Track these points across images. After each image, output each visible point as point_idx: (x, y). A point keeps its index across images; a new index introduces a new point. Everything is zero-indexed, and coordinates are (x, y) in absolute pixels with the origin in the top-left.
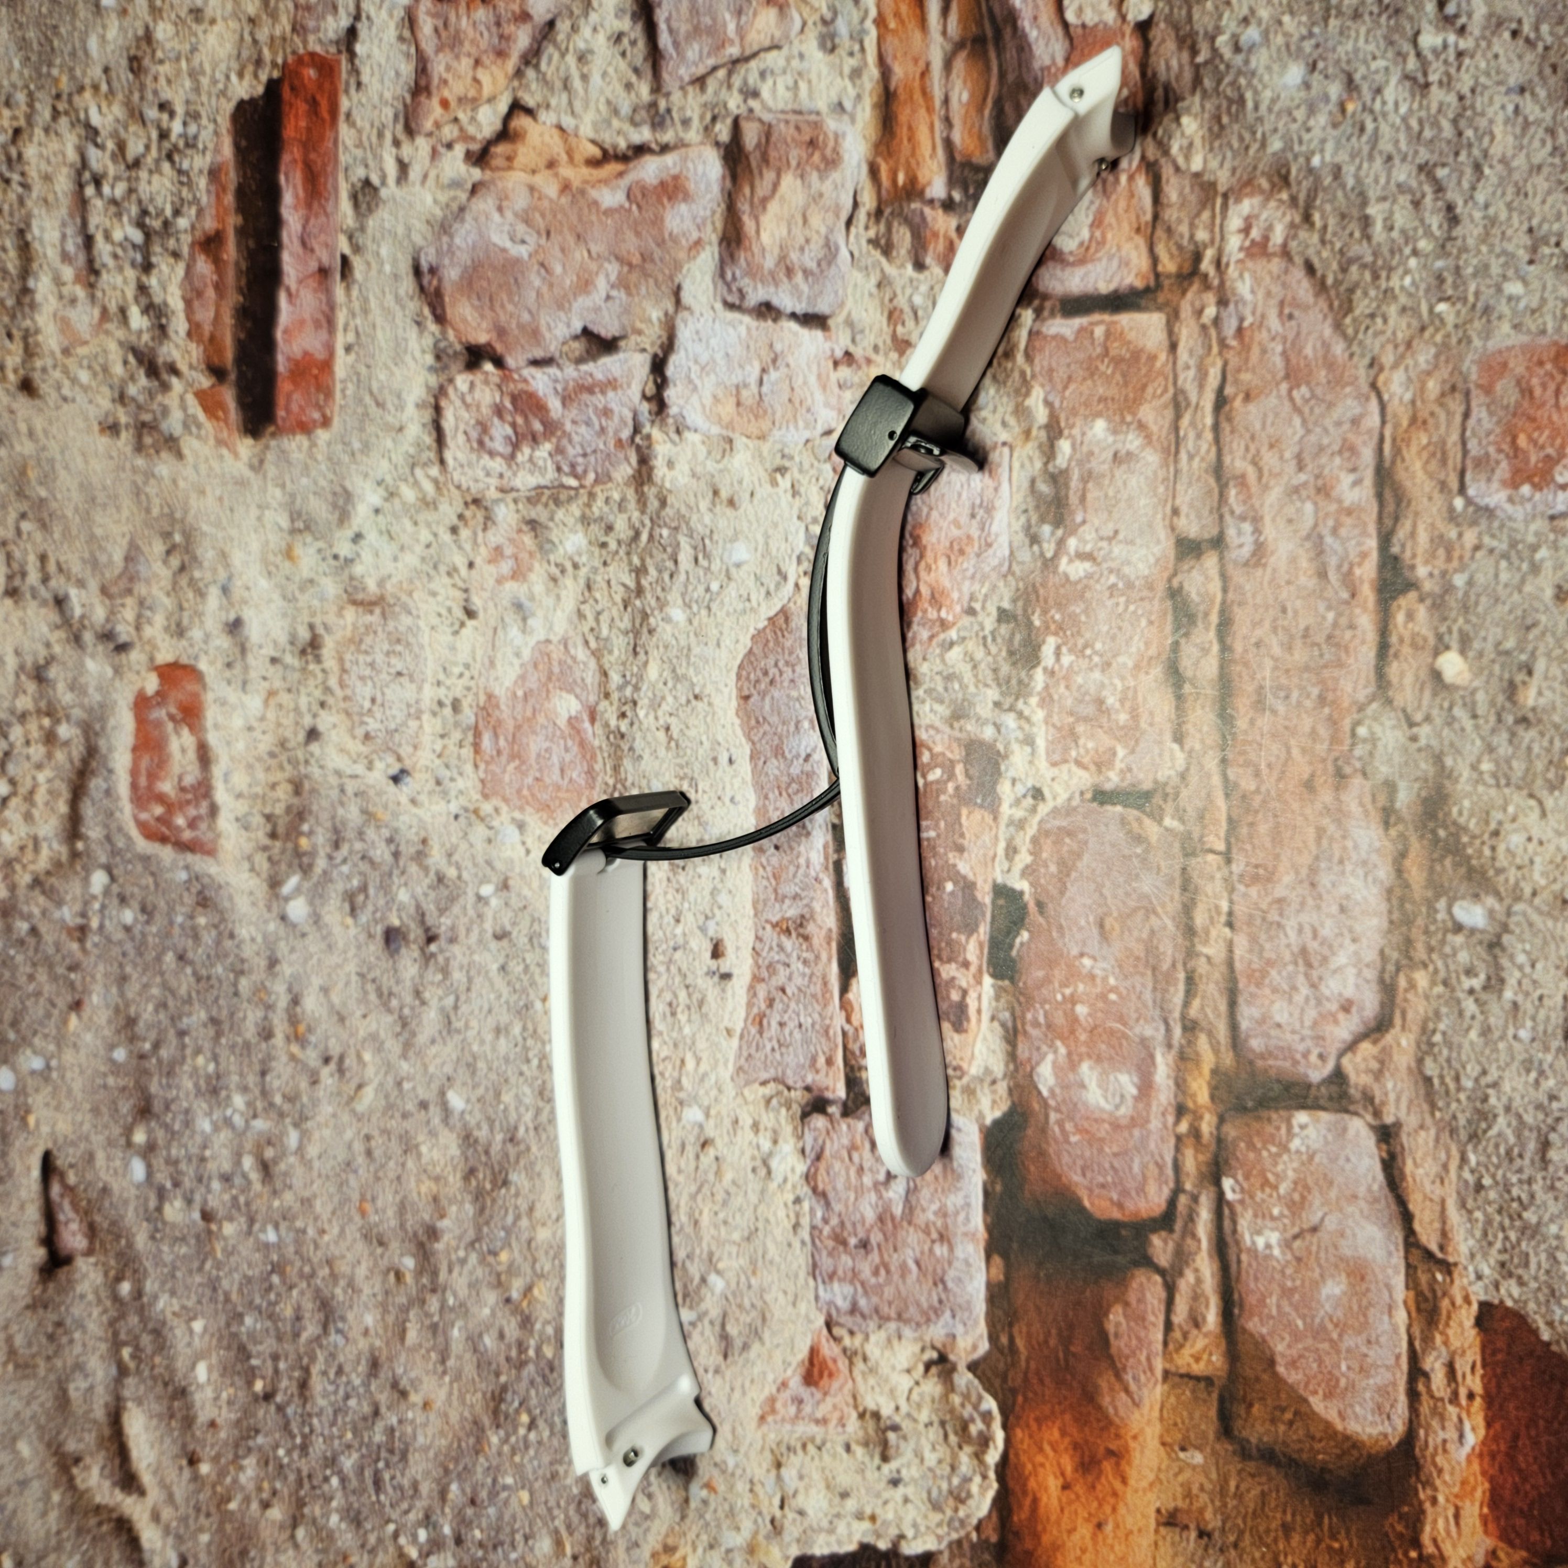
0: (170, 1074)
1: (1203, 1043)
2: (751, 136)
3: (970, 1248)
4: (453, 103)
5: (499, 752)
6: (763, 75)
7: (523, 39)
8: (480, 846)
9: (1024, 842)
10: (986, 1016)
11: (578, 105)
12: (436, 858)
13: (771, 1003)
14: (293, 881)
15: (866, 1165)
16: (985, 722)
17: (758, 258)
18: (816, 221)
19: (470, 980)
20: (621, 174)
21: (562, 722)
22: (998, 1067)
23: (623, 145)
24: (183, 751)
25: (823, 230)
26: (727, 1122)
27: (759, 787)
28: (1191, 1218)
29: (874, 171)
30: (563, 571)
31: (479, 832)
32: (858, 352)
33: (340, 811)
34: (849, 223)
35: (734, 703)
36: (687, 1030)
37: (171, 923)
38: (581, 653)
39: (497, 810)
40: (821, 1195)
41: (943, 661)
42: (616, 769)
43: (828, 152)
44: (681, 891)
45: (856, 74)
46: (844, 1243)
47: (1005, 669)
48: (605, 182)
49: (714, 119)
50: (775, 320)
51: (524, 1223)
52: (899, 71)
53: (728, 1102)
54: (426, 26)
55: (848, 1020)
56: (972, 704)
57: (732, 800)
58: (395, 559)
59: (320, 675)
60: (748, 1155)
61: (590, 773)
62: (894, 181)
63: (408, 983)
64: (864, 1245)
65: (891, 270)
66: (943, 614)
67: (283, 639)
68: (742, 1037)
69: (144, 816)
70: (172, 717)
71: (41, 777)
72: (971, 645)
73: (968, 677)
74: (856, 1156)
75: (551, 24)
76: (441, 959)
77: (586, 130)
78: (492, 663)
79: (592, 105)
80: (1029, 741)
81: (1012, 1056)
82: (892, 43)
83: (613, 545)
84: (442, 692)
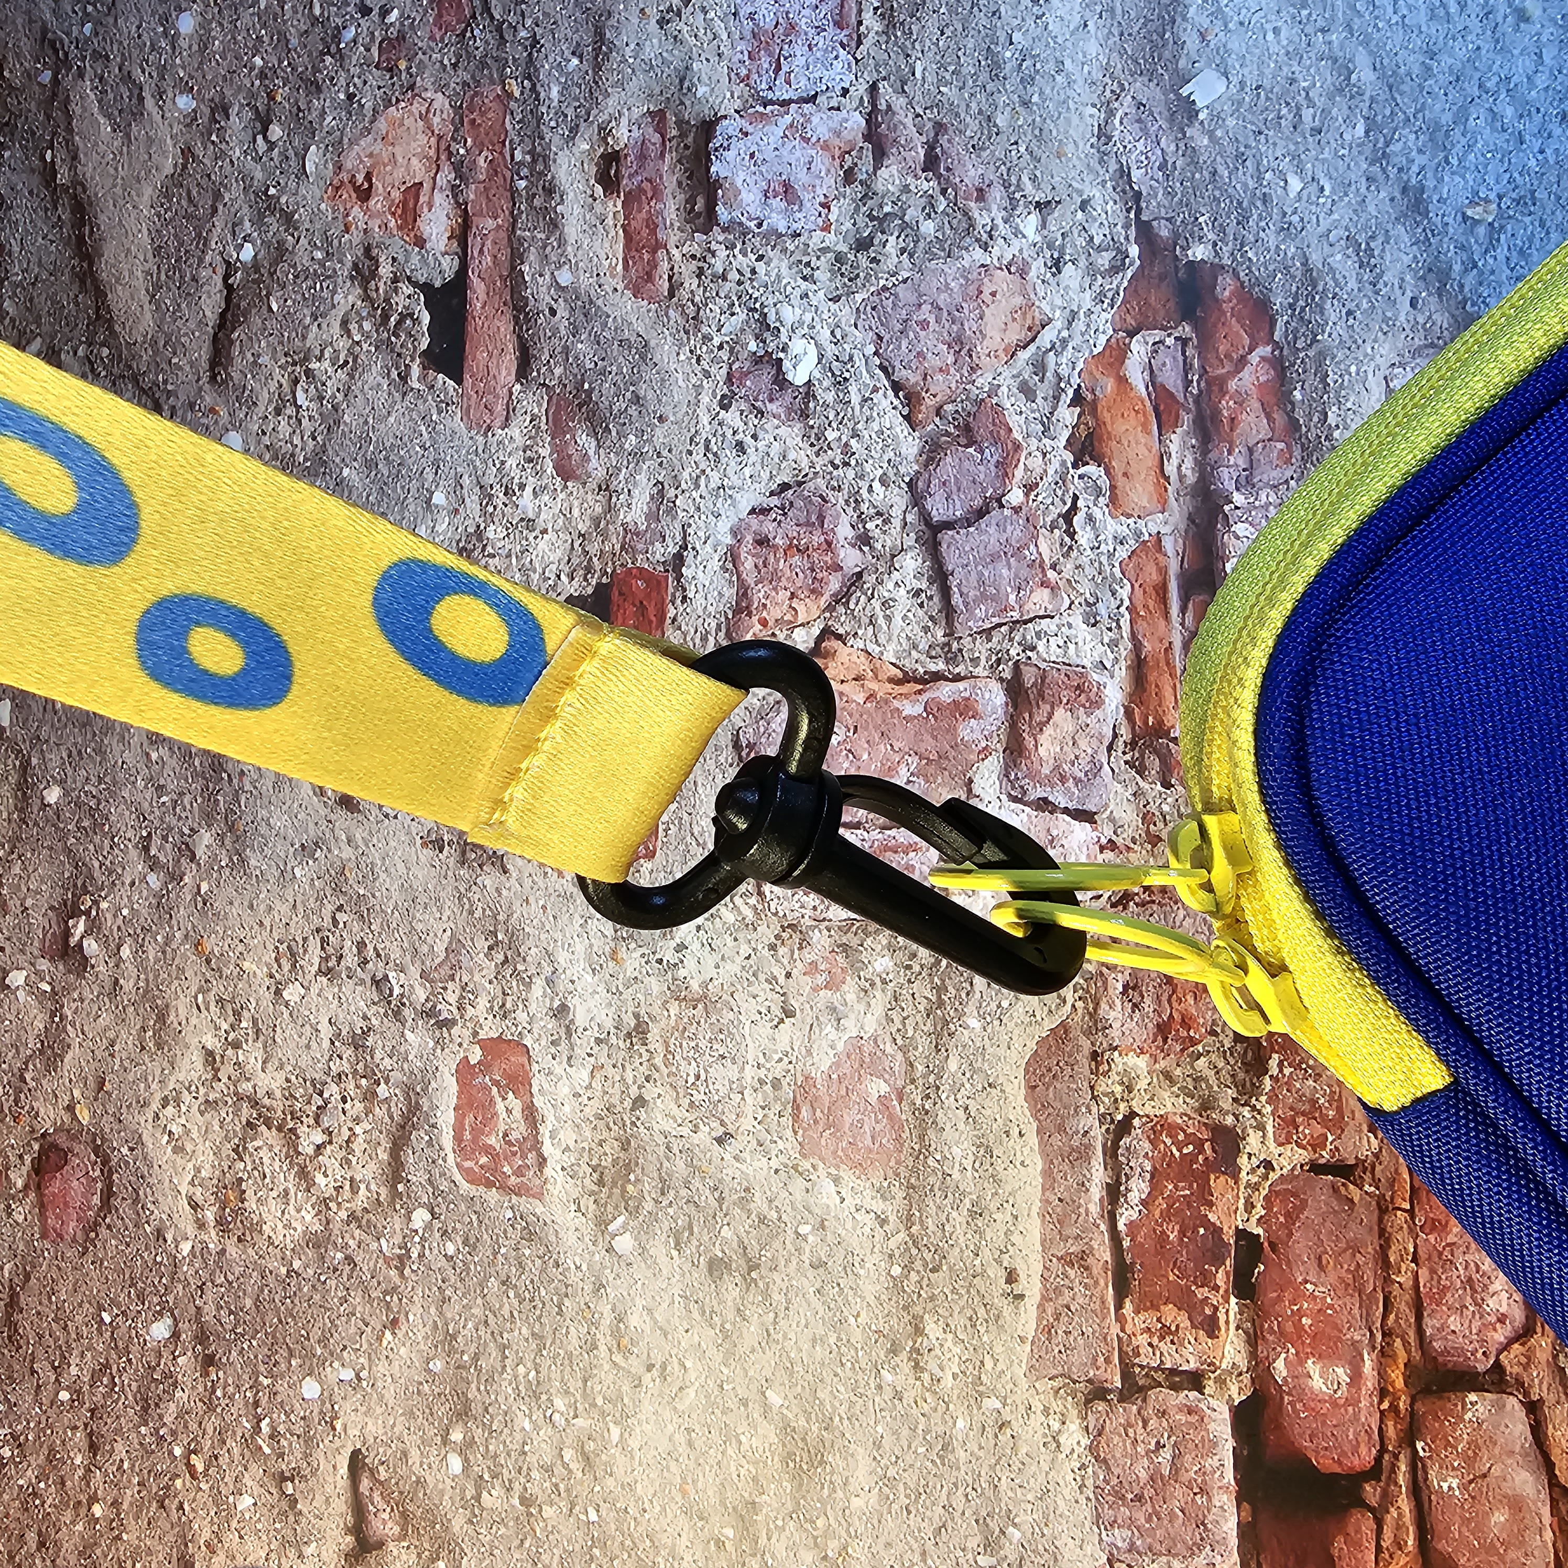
0: (490, 1380)
1: (1398, 1343)
2: (1029, 677)
3: (1225, 1498)
4: (771, 624)
5: (816, 1122)
6: (1038, 635)
7: (834, 584)
8: (799, 1195)
9: (1259, 1200)
10: (1232, 1326)
11: (882, 639)
12: (759, 1203)
13: (1057, 1317)
14: (621, 1219)
15: (1141, 1438)
16: (1227, 1113)
17: (1036, 765)
18: (1083, 743)
19: (789, 1302)
20: (919, 692)
21: (873, 1100)
22: (1243, 1365)
23: (921, 671)
24: (509, 1111)
25: (1089, 751)
26: (1022, 1409)
27: (1045, 1154)
28: (1393, 1469)
29: (1129, 713)
30: (873, 985)
31: (798, 1184)
32: (1119, 841)
33: (666, 1164)
34: (1110, 748)
35: (1023, 1091)
36: (985, 1339)
37: (495, 1254)
38: (889, 1048)
39: (813, 1166)
40: (1103, 1462)
41: (1193, 1067)
42: (922, 1137)
43: (1092, 695)
44: (977, 1231)
45: (1113, 644)
46: (1123, 1498)
47: (1241, 1075)
48: (906, 696)
49: (999, 661)
50: (1051, 813)
51: (840, 1494)
52: (1148, 646)
53: (1022, 1393)
54: (748, 564)
55: (1123, 1330)
56: (1216, 1100)
57: (1022, 1163)
58: (717, 967)
59: (646, 1056)
60: (1040, 1433)
61: (898, 1139)
62: (1146, 722)
63: (730, 1303)
64: (1139, 1498)
65: (1142, 784)
66: (1192, 1033)
67: (609, 1024)
68: (1033, 1343)
69: (468, 1164)
70: (496, 1083)
71: (358, 1130)
72: (1213, 1057)
73: (1213, 1081)
74: (1131, 1432)
75: (859, 575)
76: (761, 1284)
77: (889, 656)
78: (809, 1052)
79: (895, 638)
80: (1261, 1127)
81: (1253, 1355)
82: (1141, 626)
83: (917, 968)
84: (762, 1073)
